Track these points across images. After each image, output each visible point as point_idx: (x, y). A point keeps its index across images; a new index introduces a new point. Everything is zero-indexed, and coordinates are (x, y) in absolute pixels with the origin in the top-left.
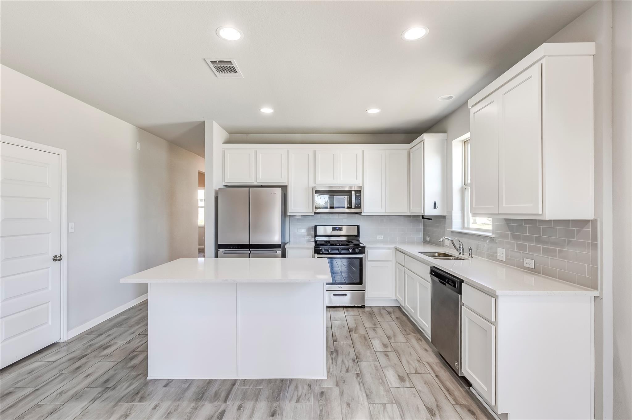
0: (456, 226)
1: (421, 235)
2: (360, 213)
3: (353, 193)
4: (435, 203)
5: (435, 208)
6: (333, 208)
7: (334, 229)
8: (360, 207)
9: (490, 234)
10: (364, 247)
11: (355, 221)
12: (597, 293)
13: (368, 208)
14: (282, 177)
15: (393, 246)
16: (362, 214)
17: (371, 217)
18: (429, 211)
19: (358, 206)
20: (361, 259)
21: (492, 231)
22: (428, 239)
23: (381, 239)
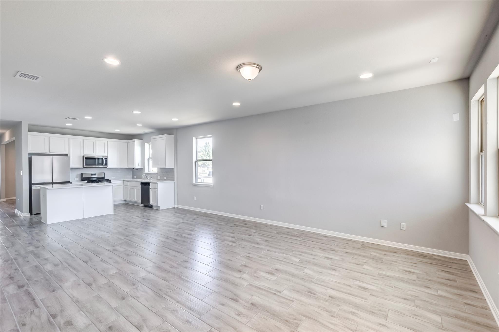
0: (147, 171)
1: (132, 176)
2: (106, 168)
3: (104, 159)
4: (139, 164)
5: (139, 165)
8: (107, 165)
9: (157, 173)
12: (174, 181)
13: (111, 164)
14: (65, 151)
15: (123, 180)
17: (110, 169)
18: (137, 166)
19: (106, 164)
21: (157, 172)
22: (135, 177)
23: (113, 177)
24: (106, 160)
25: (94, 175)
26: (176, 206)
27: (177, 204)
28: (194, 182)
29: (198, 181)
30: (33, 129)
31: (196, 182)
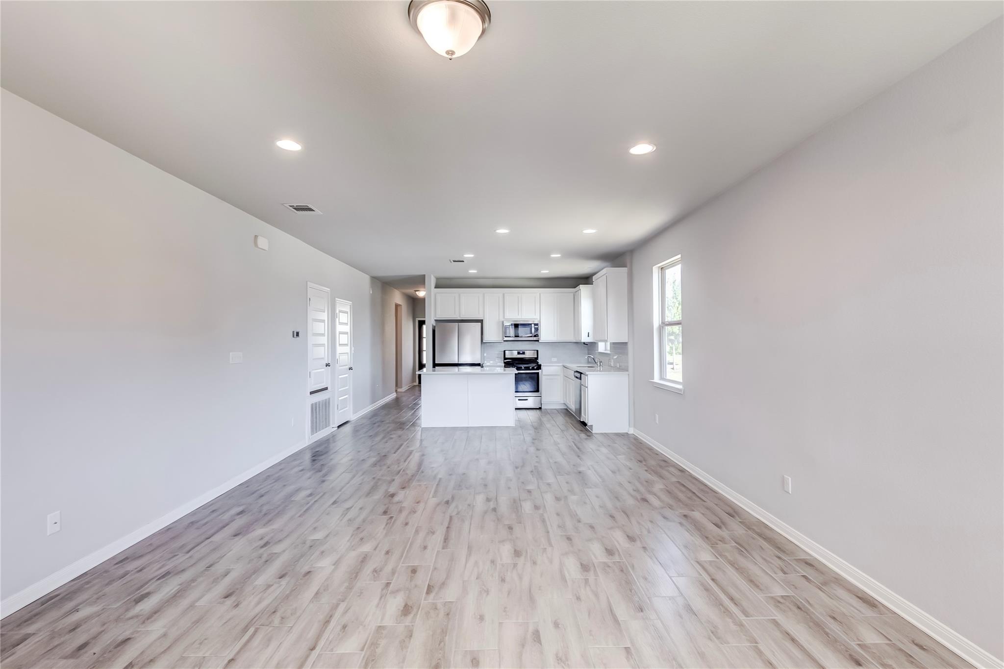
2: (538, 341)
4: (588, 333)
5: (588, 336)
6: (518, 336)
7: (519, 353)
8: (538, 336)
10: (540, 365)
11: (535, 346)
12: (628, 373)
13: (546, 335)
14: (479, 313)
15: (561, 364)
16: (540, 341)
17: (546, 343)
18: (585, 339)
20: (538, 373)
23: (552, 359)
24: (536, 327)
25: (521, 354)
26: (631, 431)
27: (635, 427)
28: (657, 379)
29: (666, 377)
30: (442, 284)
31: (662, 378)
